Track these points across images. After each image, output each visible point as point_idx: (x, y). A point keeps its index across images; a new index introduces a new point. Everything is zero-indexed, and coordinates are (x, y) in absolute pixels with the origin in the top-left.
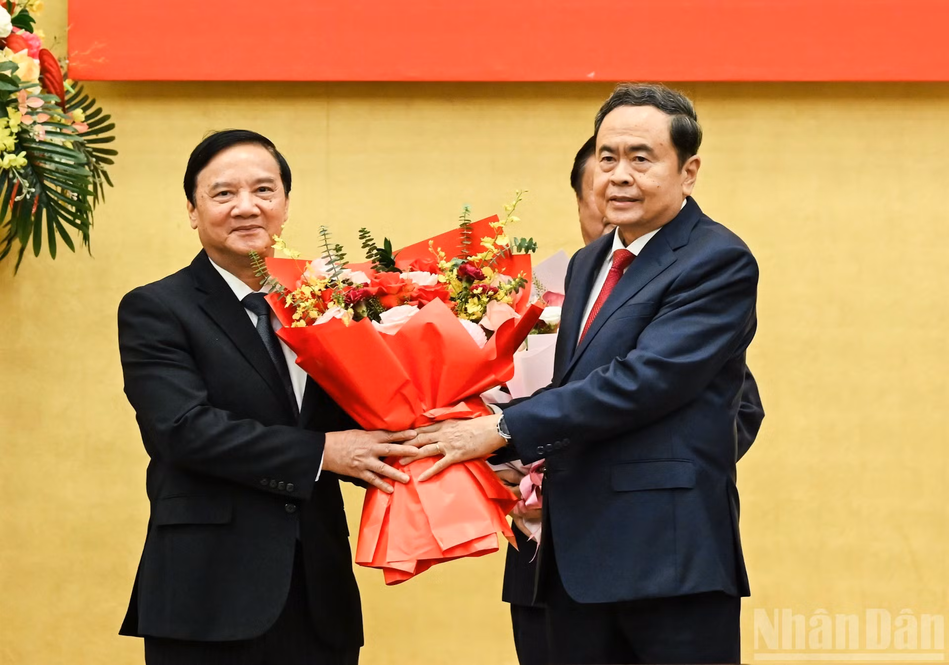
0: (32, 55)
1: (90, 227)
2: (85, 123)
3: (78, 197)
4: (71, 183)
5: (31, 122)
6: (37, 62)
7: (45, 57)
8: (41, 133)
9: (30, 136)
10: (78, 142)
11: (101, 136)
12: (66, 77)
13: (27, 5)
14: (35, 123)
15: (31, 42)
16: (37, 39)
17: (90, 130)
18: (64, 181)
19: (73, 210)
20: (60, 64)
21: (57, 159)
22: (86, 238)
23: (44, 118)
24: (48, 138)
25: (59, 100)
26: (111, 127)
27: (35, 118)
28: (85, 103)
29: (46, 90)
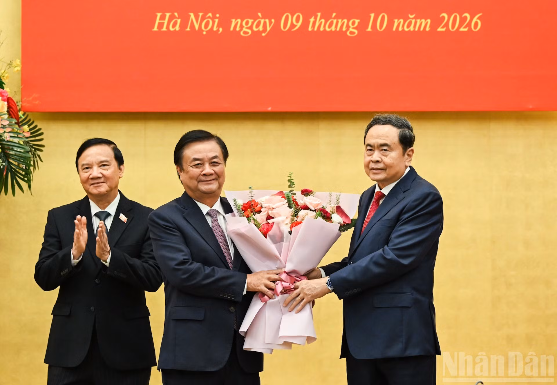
0: (4, 100)
1: (32, 181)
2: (30, 132)
3: (26, 167)
4: (22, 161)
5: (3, 132)
6: (6, 103)
7: (10, 101)
8: (8, 137)
9: (3, 138)
10: (26, 141)
11: (37, 138)
12: (20, 110)
13: (2, 76)
14: (5, 132)
15: (3, 94)
16: (6, 92)
17: (32, 135)
18: (19, 159)
19: (24, 173)
20: (17, 104)
21: (15, 149)
22: (30, 186)
23: (9, 130)
24: (11, 139)
25: (16, 121)
26: (42, 134)
27: (5, 130)
28: (29, 123)
29: (10, 117)
